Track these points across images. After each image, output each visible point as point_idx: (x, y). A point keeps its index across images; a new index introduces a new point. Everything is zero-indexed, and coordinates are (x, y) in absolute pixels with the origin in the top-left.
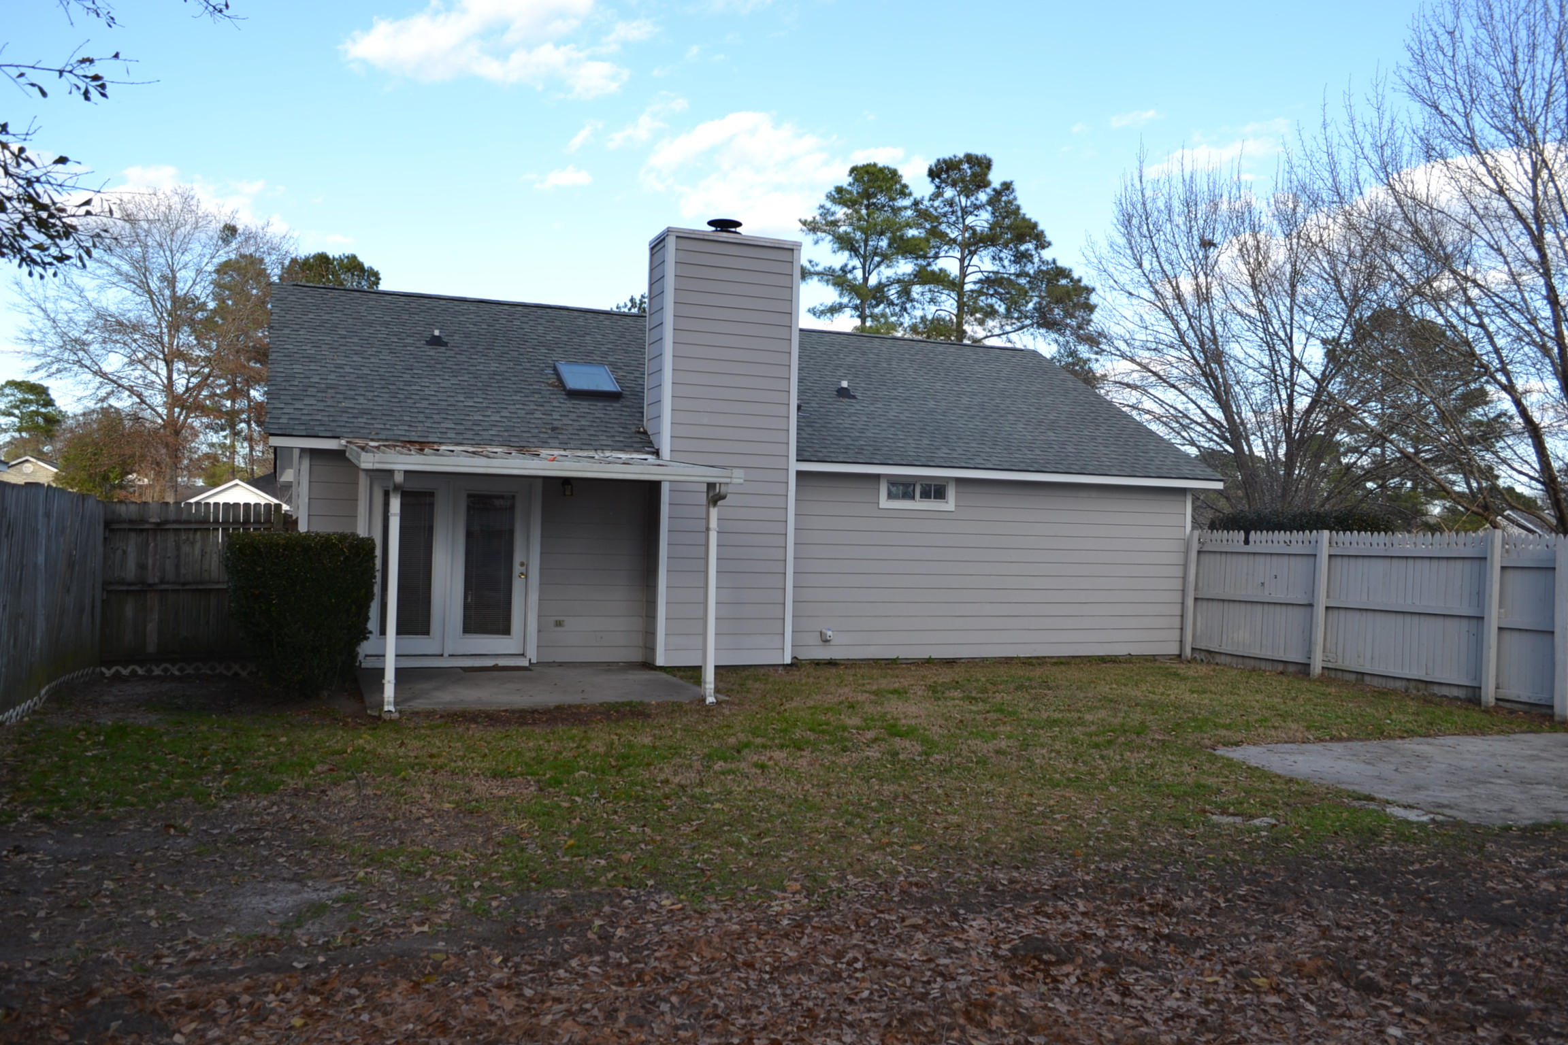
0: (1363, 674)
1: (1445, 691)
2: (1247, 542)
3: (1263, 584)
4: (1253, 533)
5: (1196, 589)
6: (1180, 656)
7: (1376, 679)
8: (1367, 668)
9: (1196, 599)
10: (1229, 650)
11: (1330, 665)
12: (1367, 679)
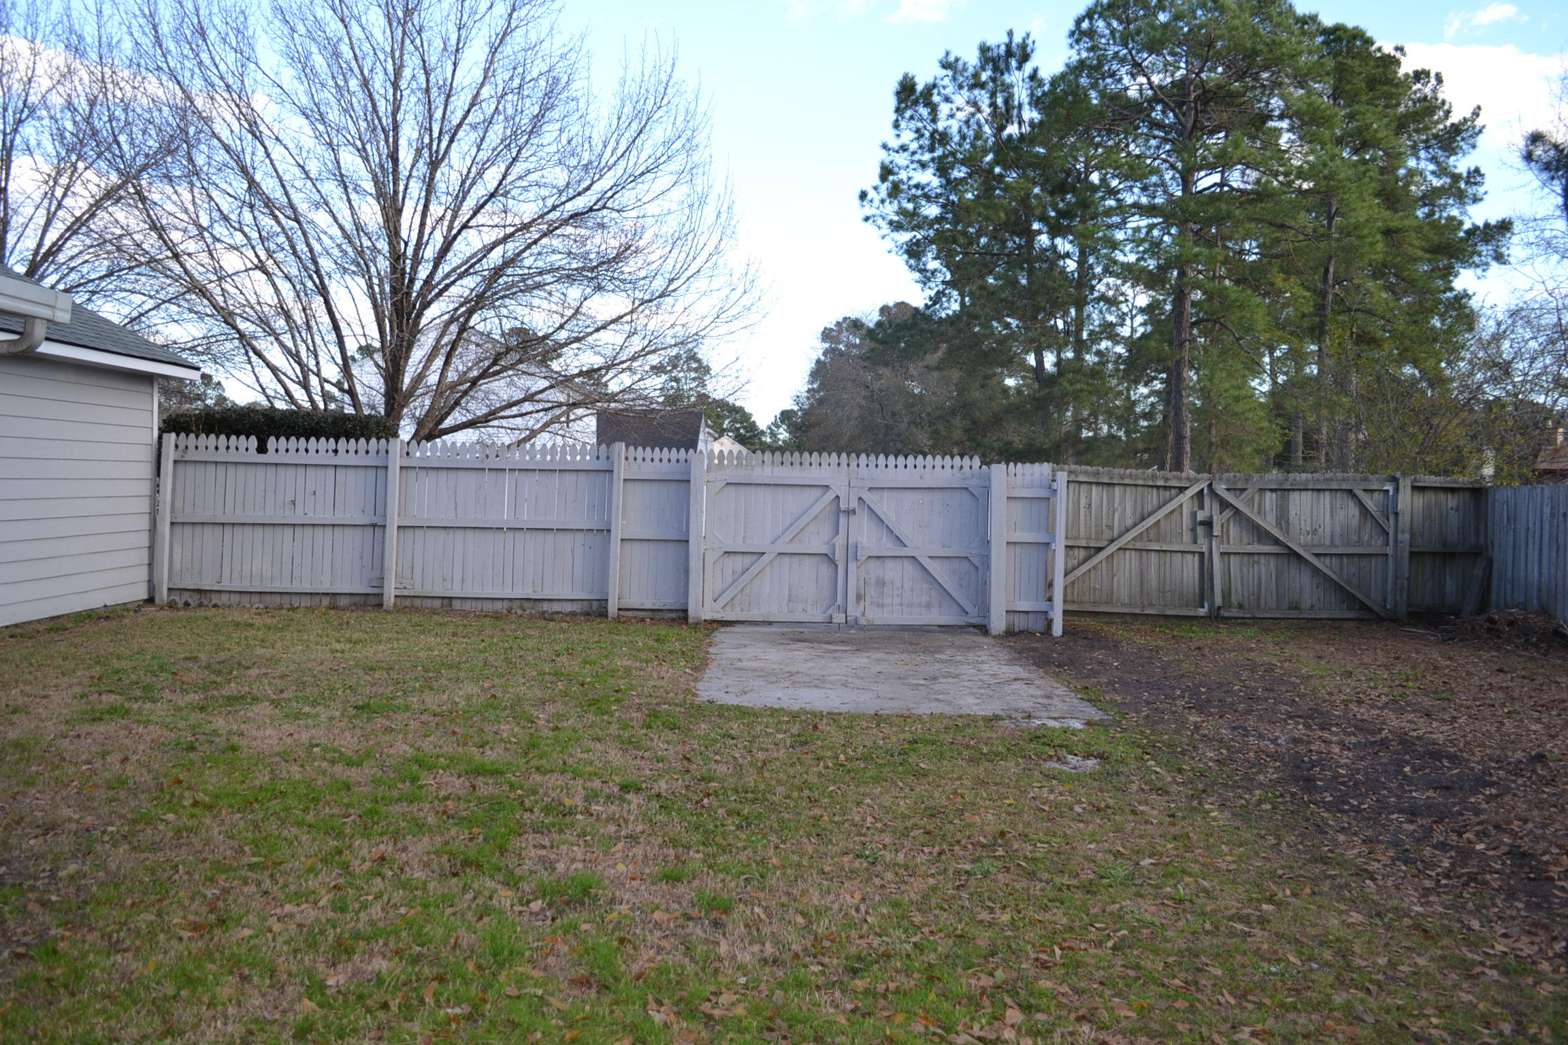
0: (451, 598)
1: (556, 607)
2: (262, 449)
3: (294, 503)
4: (272, 439)
5: (173, 511)
6: (150, 600)
7: (469, 602)
8: (457, 592)
9: (172, 524)
10: (237, 585)
11: (406, 593)
12: (457, 605)
